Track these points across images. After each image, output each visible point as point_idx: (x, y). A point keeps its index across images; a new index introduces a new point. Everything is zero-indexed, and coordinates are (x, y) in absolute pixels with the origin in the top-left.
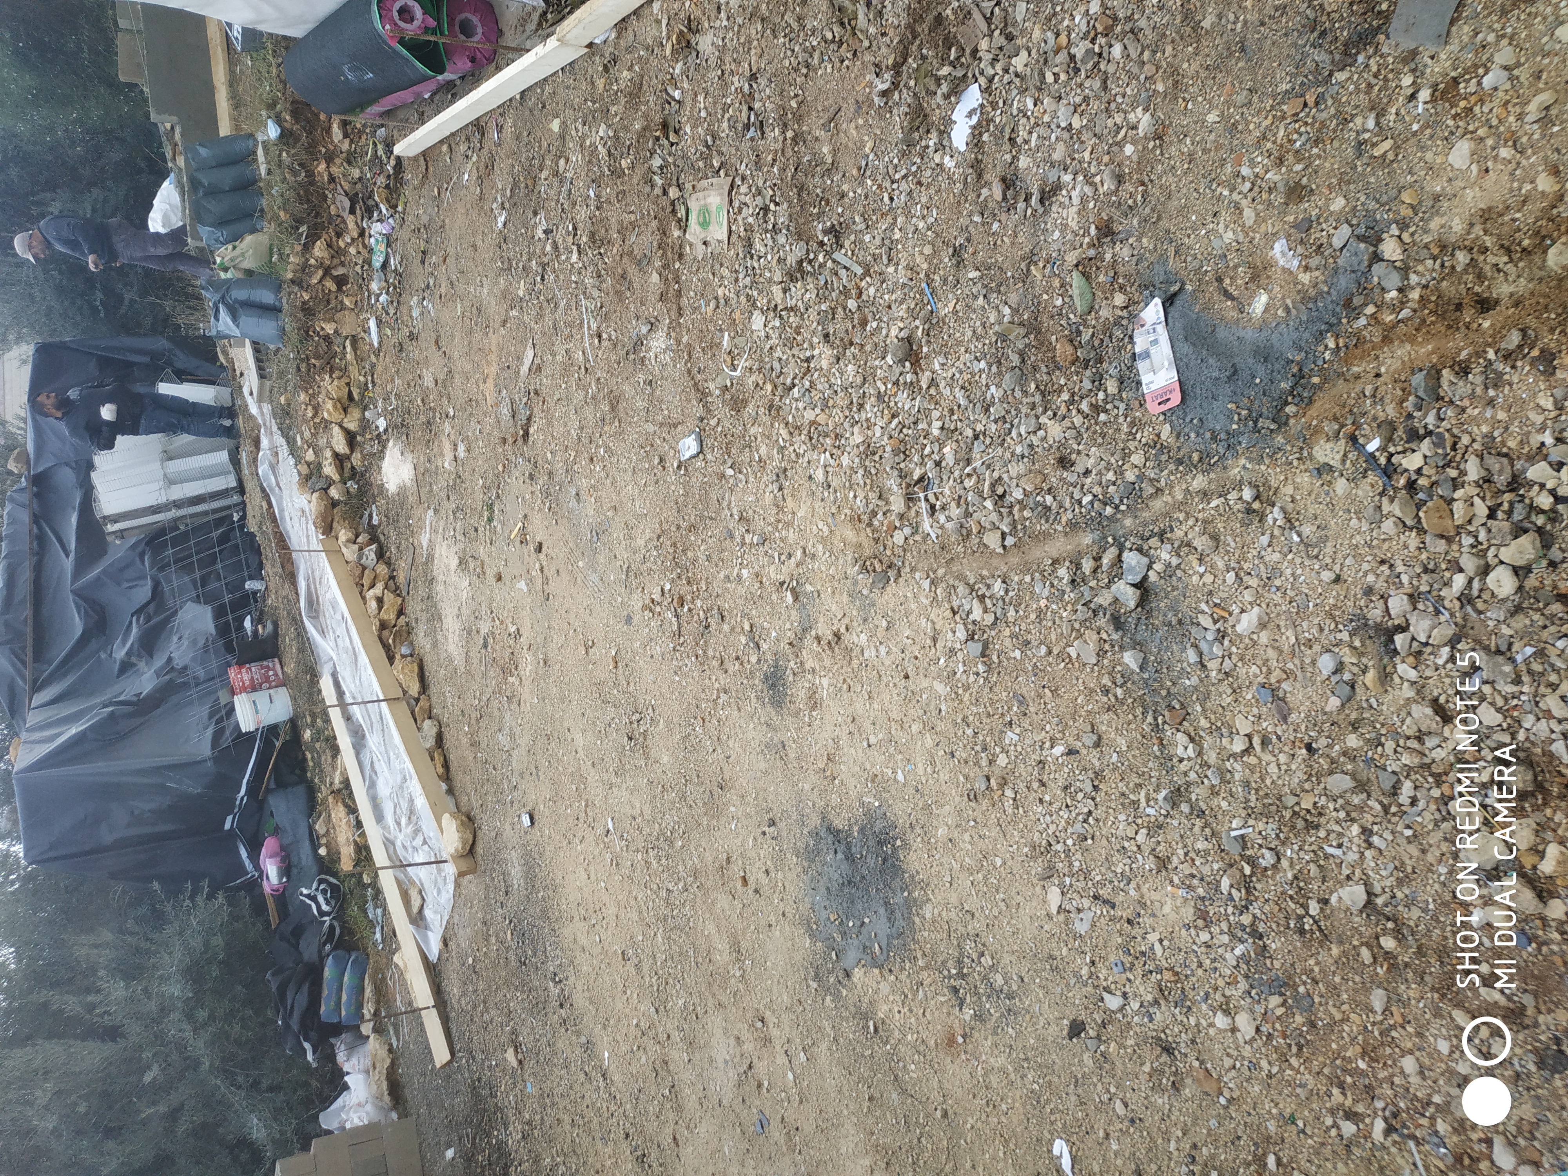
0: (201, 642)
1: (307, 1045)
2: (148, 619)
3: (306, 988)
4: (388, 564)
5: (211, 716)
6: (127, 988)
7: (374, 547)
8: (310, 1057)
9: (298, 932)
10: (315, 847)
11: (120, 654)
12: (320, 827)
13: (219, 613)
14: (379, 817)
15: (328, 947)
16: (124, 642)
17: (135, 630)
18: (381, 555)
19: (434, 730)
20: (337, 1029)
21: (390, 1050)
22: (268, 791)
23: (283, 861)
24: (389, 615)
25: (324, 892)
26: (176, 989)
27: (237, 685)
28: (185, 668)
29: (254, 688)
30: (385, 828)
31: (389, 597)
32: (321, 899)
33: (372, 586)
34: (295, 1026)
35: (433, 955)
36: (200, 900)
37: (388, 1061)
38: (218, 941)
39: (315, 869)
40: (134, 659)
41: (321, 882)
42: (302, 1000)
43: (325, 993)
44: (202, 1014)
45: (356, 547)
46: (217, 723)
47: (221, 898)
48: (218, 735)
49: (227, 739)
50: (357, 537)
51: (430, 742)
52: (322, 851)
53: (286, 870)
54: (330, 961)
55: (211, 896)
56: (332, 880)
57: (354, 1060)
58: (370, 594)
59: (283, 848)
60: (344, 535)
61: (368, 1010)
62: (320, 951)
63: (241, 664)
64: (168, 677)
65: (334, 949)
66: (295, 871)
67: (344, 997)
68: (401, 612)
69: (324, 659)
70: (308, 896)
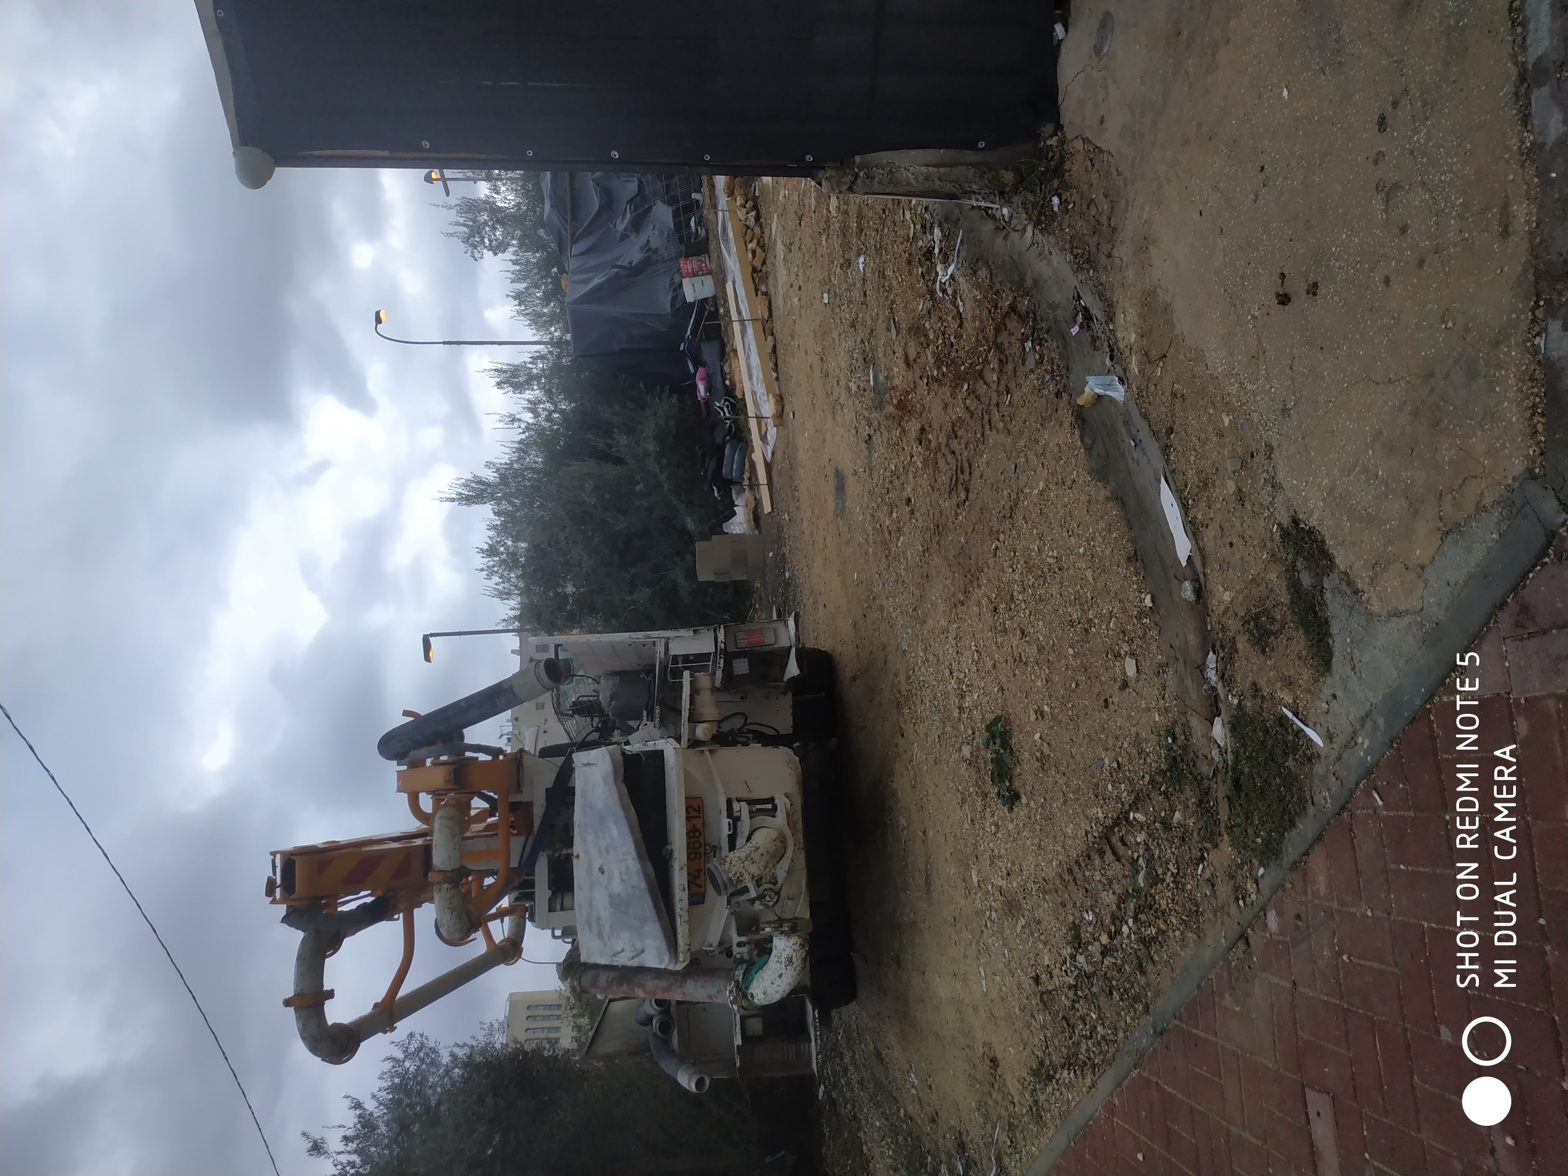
0: (666, 234)
1: (715, 488)
2: (636, 208)
3: (715, 459)
4: (761, 227)
5: (671, 285)
6: (628, 438)
7: (753, 213)
8: (716, 494)
9: (714, 426)
10: (724, 379)
11: (621, 228)
12: (726, 369)
13: (676, 215)
14: (750, 378)
15: (728, 437)
16: (623, 219)
17: (628, 215)
18: (758, 218)
19: (772, 343)
20: (731, 482)
21: (755, 499)
22: (701, 340)
23: (707, 383)
24: (758, 264)
25: (727, 407)
26: (651, 446)
27: (684, 271)
28: (657, 249)
29: (694, 274)
30: (752, 384)
31: (759, 251)
32: (725, 409)
33: (751, 241)
34: (709, 478)
35: (769, 458)
36: (665, 396)
37: (754, 505)
38: (672, 423)
39: (723, 392)
40: (628, 233)
41: (726, 400)
42: (712, 465)
43: (725, 463)
44: (664, 461)
45: (744, 211)
46: (674, 291)
47: (674, 399)
48: (674, 299)
49: (678, 304)
50: (746, 203)
51: (770, 350)
52: (727, 382)
53: (709, 389)
54: (728, 446)
55: (670, 395)
56: (732, 400)
57: (740, 500)
58: (750, 246)
59: (708, 375)
60: (739, 201)
61: (746, 475)
62: (724, 441)
63: (687, 257)
64: (647, 254)
65: (731, 439)
66: (713, 390)
67: (734, 467)
68: (764, 263)
69: (729, 271)
70: (719, 407)
